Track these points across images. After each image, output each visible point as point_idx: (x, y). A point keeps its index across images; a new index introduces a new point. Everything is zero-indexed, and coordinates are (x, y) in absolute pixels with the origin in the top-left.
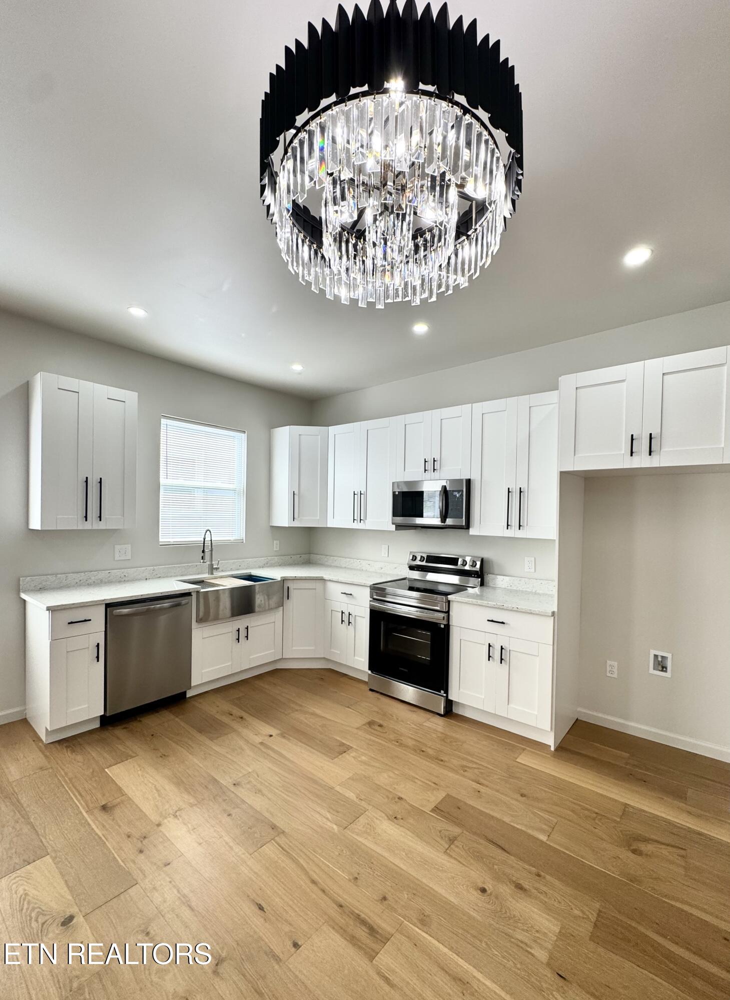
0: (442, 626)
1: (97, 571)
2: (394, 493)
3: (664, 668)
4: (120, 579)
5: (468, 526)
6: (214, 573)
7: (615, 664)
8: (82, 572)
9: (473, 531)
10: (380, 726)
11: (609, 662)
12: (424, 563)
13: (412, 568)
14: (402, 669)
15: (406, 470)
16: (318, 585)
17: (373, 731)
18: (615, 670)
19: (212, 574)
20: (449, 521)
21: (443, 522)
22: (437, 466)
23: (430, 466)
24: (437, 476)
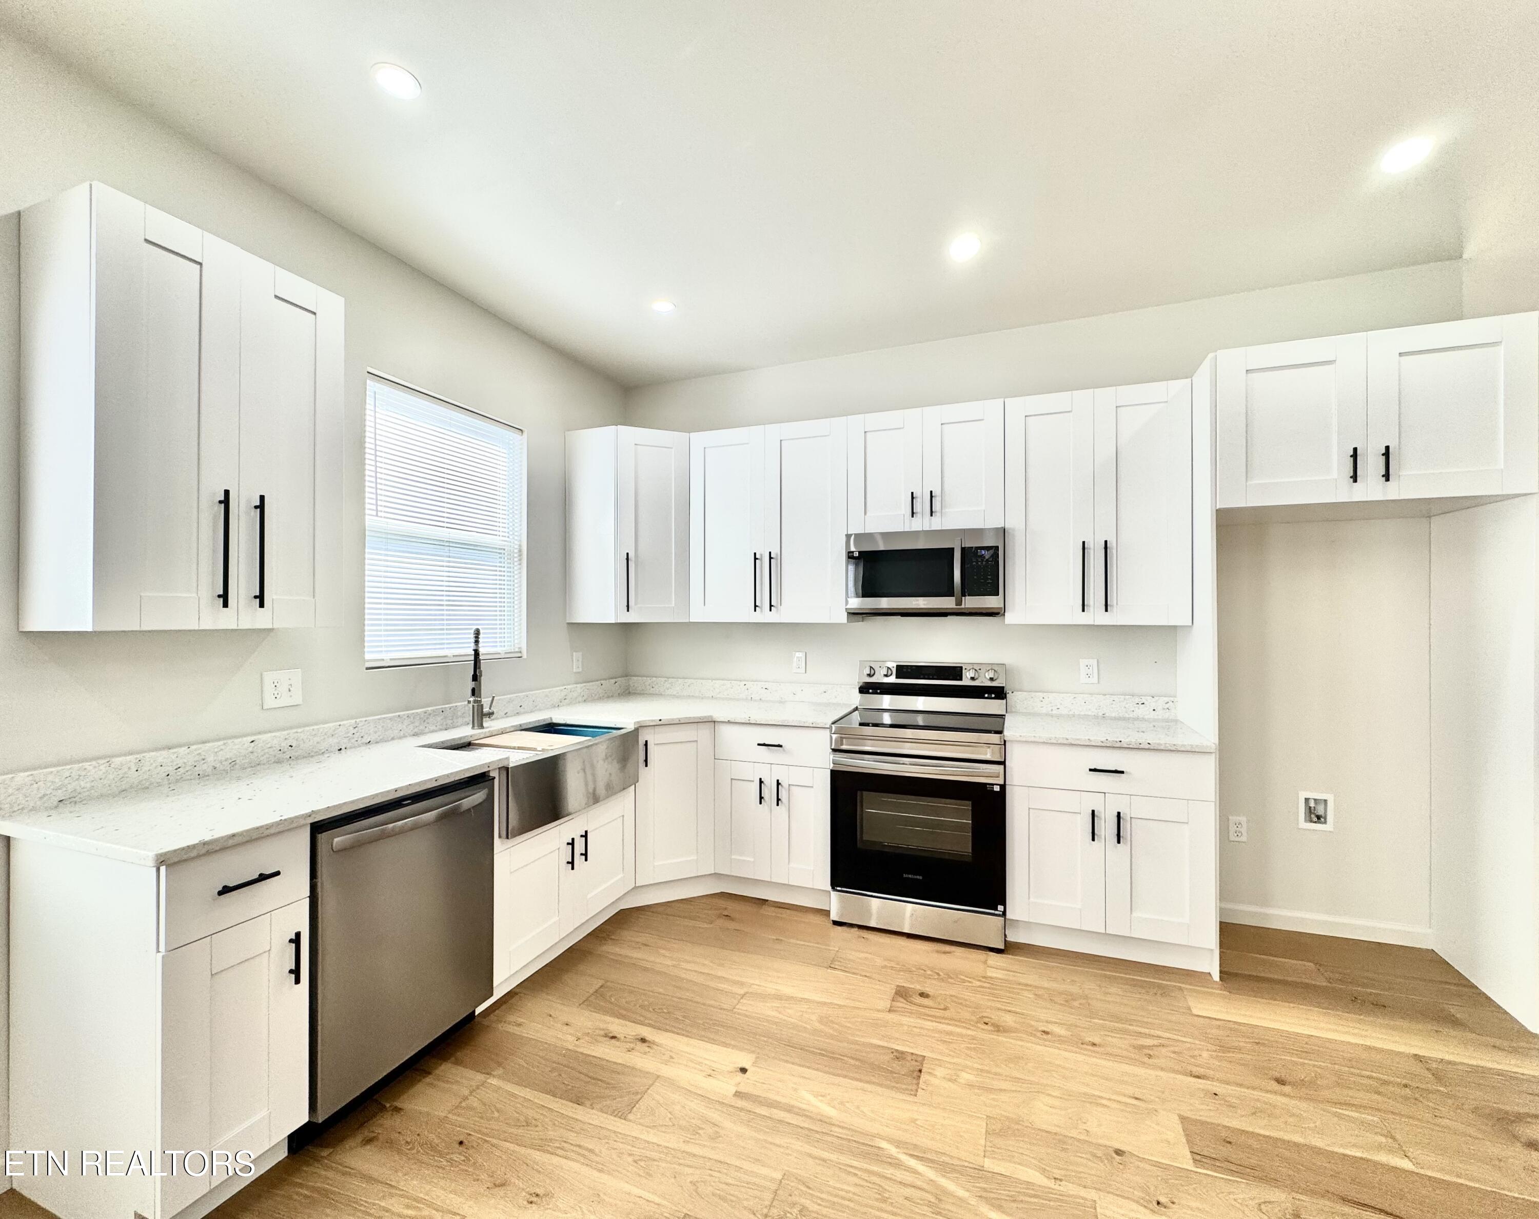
0: (997, 788)
1: (219, 740)
2: (853, 552)
3: (1321, 818)
4: (281, 756)
5: (1000, 612)
6: (485, 724)
7: (1243, 819)
8: (180, 746)
9: (1010, 618)
10: (922, 995)
11: (1233, 819)
12: (892, 679)
13: (865, 689)
14: (910, 876)
15: (868, 514)
16: (704, 733)
17: (914, 1008)
18: (1244, 830)
19: (481, 726)
20: (971, 602)
21: (959, 603)
22: (937, 506)
23: (922, 505)
24: (936, 524)
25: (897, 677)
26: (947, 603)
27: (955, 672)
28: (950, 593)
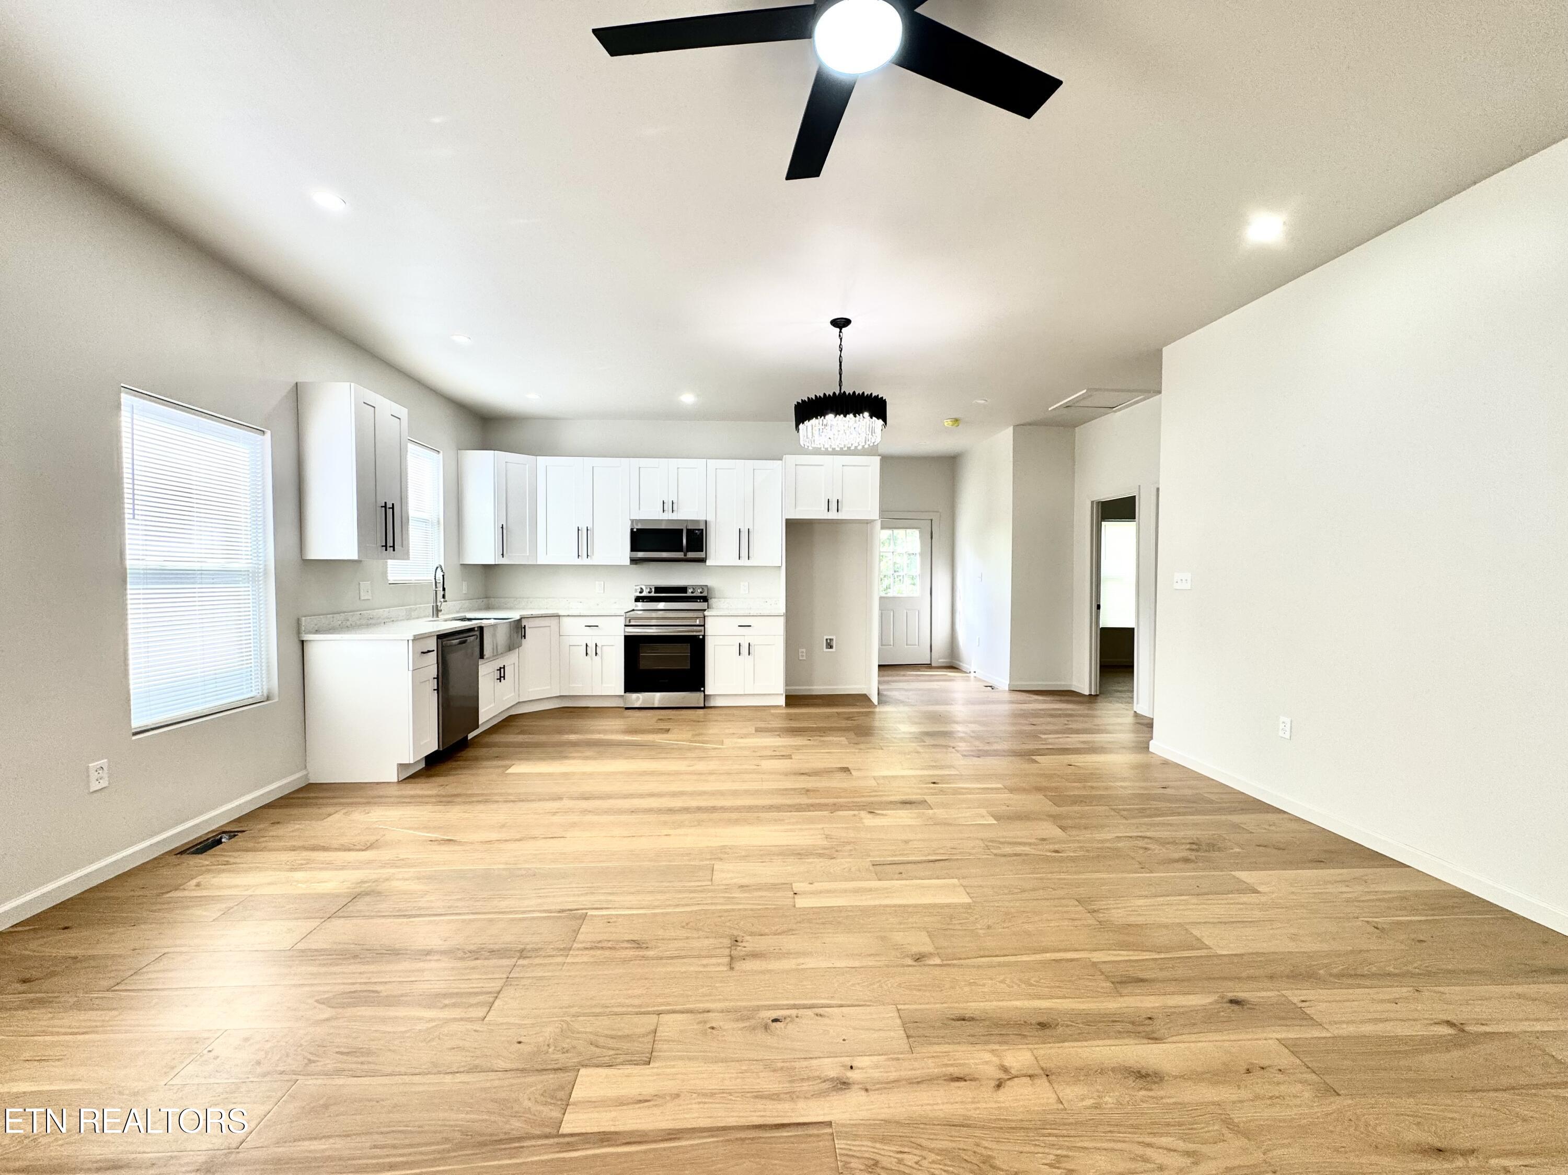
0: (701, 637)
2: (632, 530)
3: (831, 647)
5: (703, 560)
7: (804, 650)
9: (708, 563)
11: (800, 650)
12: (653, 594)
13: (638, 599)
15: (644, 510)
16: (554, 621)
18: (804, 654)
20: (691, 555)
21: (685, 555)
22: (675, 508)
23: (668, 506)
24: (674, 517)
25: (655, 593)
26: (680, 555)
27: (684, 589)
28: (680, 550)
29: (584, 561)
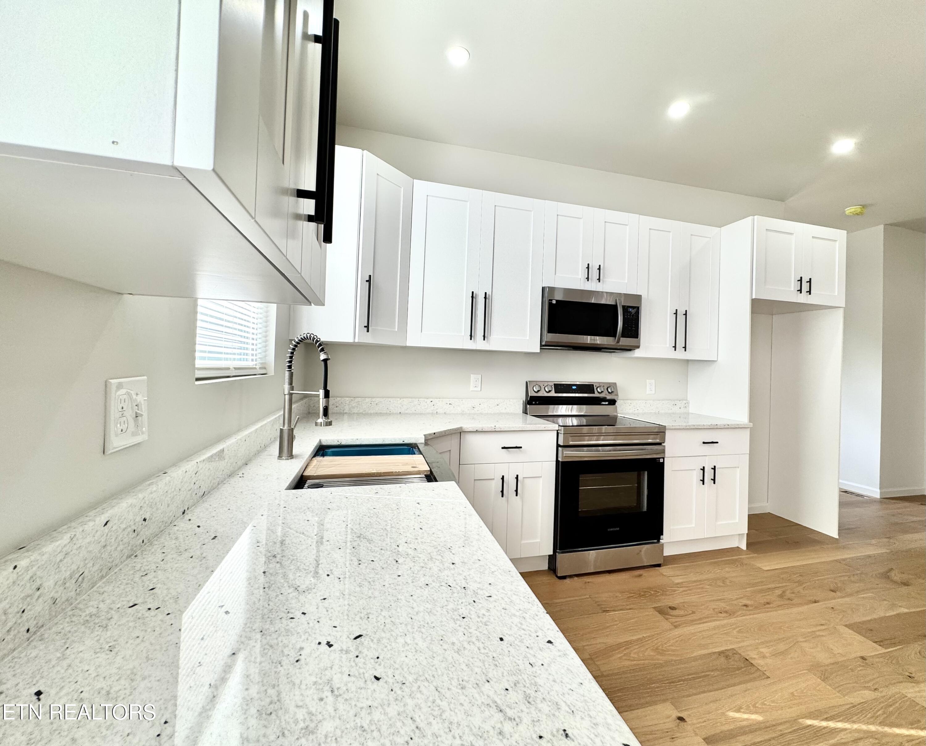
0: (661, 461)
9: (639, 354)
12: (553, 394)
14: (612, 529)
16: (454, 443)
20: (615, 341)
21: (618, 342)
22: (603, 275)
23: (594, 274)
25: (556, 392)
27: (589, 388)
29: (479, 344)
